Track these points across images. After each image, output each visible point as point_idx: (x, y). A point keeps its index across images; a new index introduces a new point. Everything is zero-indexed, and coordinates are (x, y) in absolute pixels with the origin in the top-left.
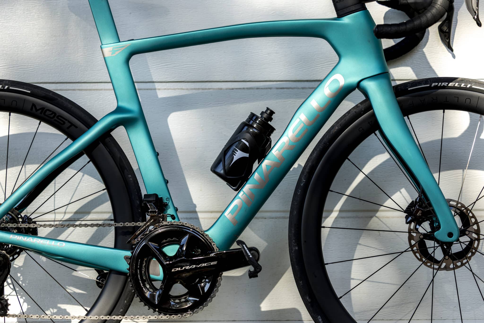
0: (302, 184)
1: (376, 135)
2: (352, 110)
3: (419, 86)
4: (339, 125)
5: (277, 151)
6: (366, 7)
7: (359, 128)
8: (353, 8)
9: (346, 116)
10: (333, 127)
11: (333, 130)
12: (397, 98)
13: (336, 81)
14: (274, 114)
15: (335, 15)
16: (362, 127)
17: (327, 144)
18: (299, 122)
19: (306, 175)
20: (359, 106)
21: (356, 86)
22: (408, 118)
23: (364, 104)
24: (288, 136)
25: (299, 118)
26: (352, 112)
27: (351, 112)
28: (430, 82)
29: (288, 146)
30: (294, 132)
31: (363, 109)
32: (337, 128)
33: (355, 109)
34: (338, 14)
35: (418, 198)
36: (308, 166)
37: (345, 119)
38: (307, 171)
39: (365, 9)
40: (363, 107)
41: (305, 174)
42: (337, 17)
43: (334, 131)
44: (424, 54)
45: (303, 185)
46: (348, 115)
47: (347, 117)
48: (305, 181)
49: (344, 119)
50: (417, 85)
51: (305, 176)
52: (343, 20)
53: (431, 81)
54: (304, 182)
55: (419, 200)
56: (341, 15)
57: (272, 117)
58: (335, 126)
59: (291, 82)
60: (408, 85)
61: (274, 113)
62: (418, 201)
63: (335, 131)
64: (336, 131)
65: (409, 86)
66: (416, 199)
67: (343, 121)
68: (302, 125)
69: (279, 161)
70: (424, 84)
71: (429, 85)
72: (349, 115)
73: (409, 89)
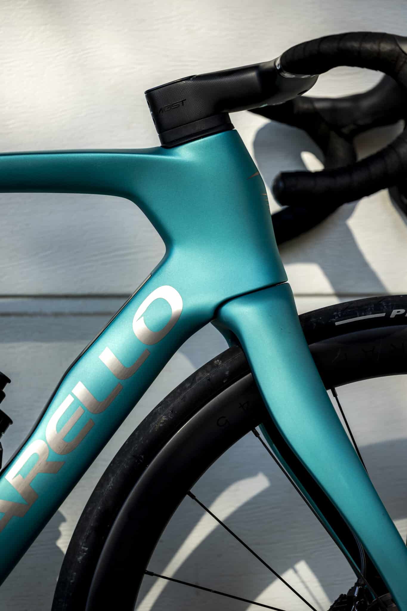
0: (80, 558)
1: (257, 434)
2: (200, 375)
3: (360, 316)
4: (168, 410)
5: (20, 475)
6: (232, 123)
7: (218, 420)
8: (201, 126)
9: (186, 389)
10: (153, 416)
11: (154, 423)
12: (309, 346)
13: (161, 302)
14: (8, 384)
15: (155, 142)
16: (224, 417)
17: (142, 459)
18: (73, 403)
19: (90, 534)
20: (217, 366)
21: (211, 315)
22: (335, 395)
23: (230, 360)
24: (45, 437)
25: (73, 395)
26: (200, 378)
27: (197, 378)
28: (388, 306)
29: (47, 463)
30: (61, 429)
31: (227, 373)
32: (164, 418)
33: (208, 372)
34: (162, 138)
35: (357, 588)
36: (95, 512)
37: (184, 397)
38: (92, 525)
39: (228, 127)
40: (226, 367)
41: (86, 533)
42: (161, 146)
43: (157, 427)
44: (348, 233)
45: (83, 559)
46: (190, 387)
47: (189, 392)
48: (87, 549)
49: (181, 397)
50: (356, 314)
51: (88, 537)
52: (179, 155)
53: (390, 304)
54: (84, 551)
55: (358, 594)
56: (173, 141)
57: (4, 390)
58: (160, 414)
59: (25, 300)
60: (335, 313)
61: (9, 381)
62: (356, 594)
63: (160, 427)
64: (161, 425)
65: (337, 315)
66: (352, 590)
67: (178, 400)
68: (79, 412)
69: (24, 502)
70: (371, 310)
71: (383, 315)
72: (193, 387)
73: (337, 324)
